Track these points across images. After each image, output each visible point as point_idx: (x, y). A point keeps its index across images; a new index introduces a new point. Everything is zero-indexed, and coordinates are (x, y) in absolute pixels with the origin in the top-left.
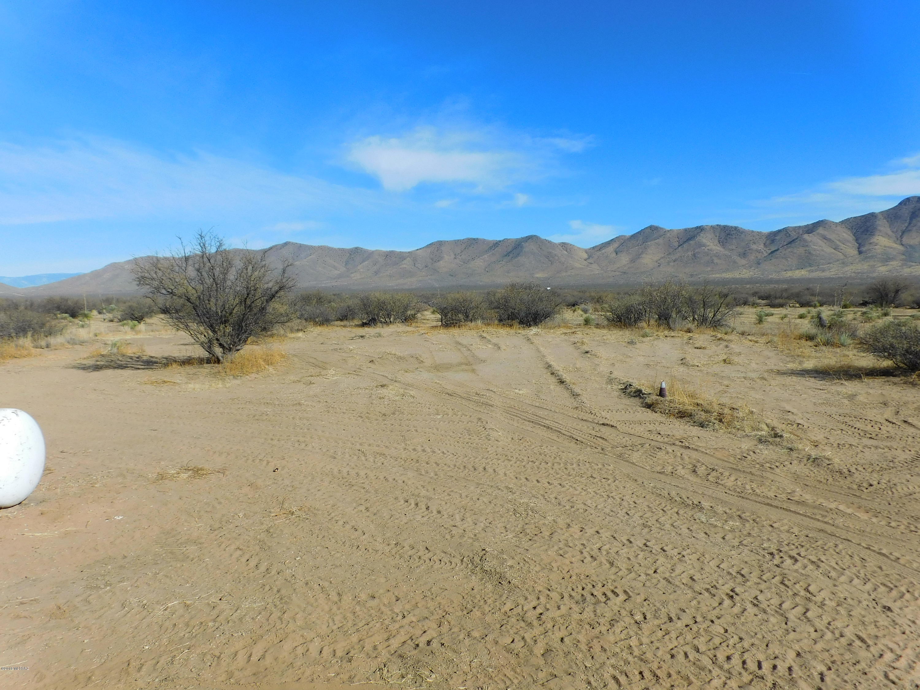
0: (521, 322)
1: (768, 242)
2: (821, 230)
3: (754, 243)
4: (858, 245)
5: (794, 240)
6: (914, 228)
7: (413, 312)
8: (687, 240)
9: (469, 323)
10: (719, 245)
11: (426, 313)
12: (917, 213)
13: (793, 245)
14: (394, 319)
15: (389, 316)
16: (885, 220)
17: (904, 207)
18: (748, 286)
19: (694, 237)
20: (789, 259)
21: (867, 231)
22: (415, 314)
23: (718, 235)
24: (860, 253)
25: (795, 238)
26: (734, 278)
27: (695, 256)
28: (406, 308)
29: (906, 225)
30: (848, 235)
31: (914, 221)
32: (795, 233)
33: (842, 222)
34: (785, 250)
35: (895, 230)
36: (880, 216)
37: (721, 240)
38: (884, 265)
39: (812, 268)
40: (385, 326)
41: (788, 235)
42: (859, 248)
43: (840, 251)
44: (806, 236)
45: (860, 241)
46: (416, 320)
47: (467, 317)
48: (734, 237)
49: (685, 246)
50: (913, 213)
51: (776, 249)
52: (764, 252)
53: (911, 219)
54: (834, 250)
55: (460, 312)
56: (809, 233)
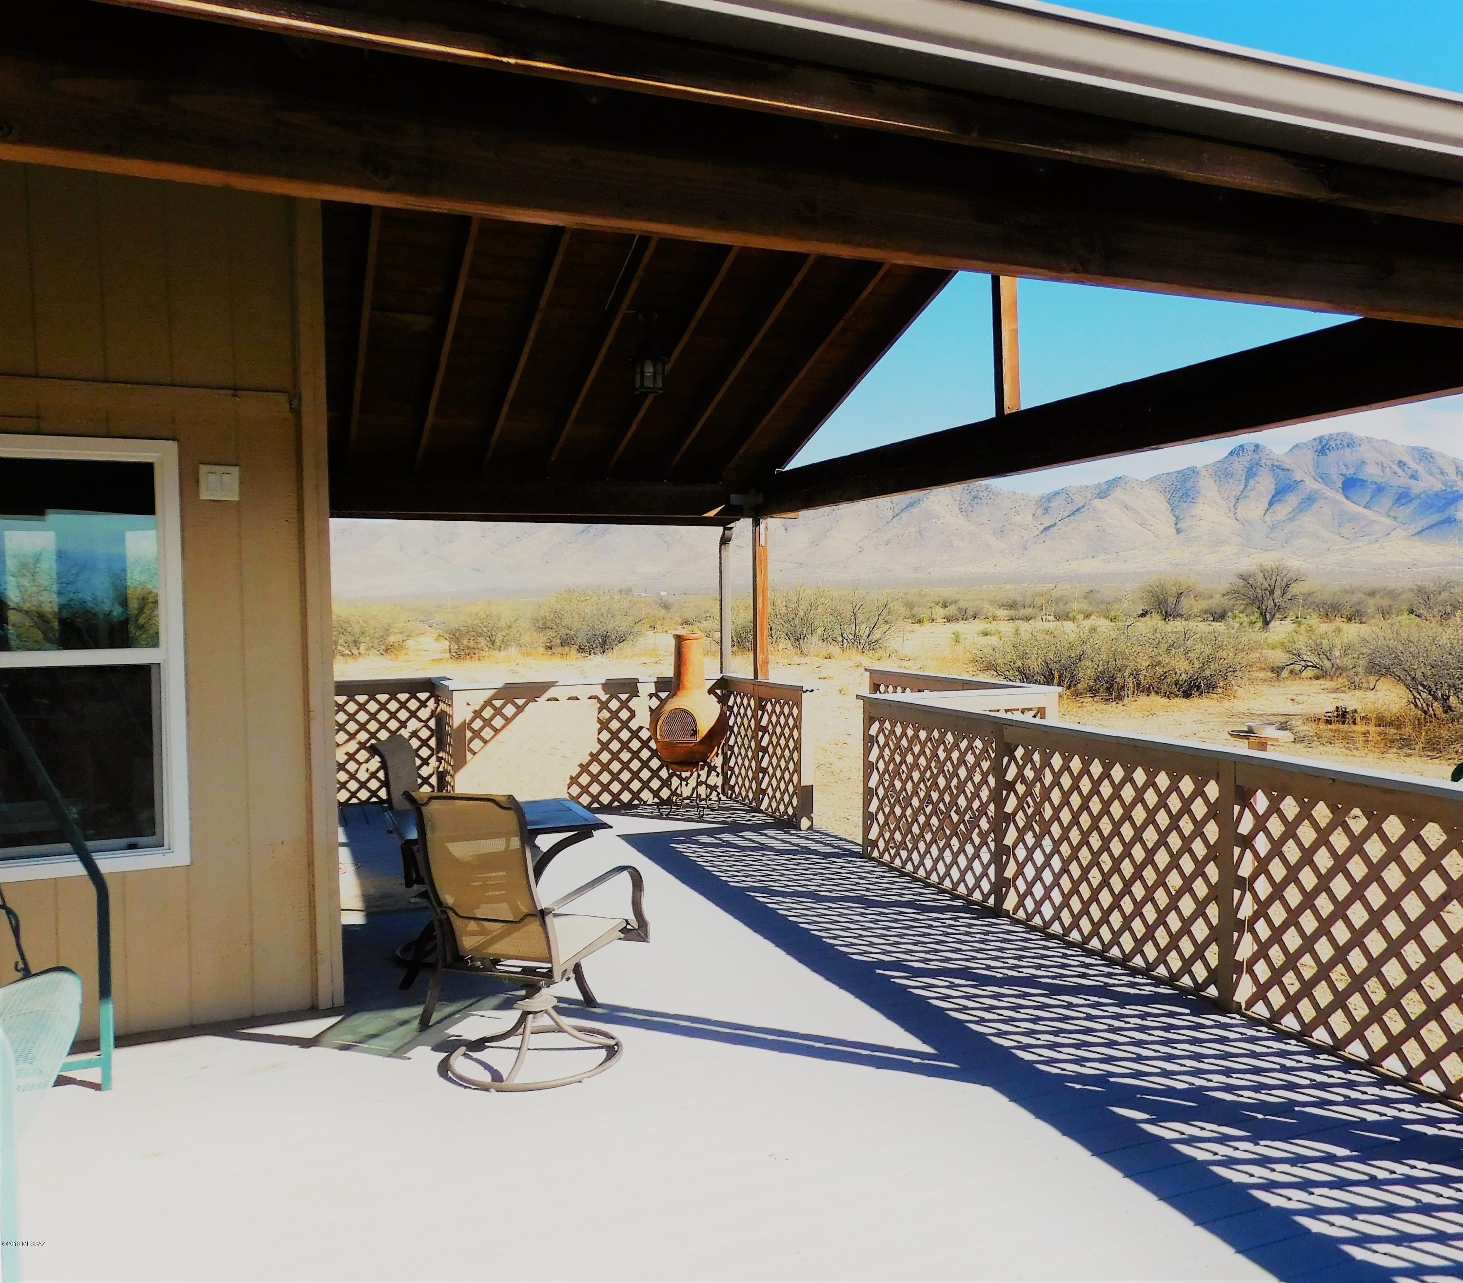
0: (581, 649)
1: (1040, 511)
2: (1118, 493)
3: (1018, 513)
4: (1175, 519)
5: (1079, 509)
6: (1253, 493)
7: (399, 637)
8: (907, 507)
9: (496, 652)
10: (960, 515)
11: (422, 639)
12: (1254, 469)
13: (1078, 516)
14: (367, 649)
15: (356, 643)
16: (1211, 480)
17: (1236, 458)
18: (1008, 587)
19: (919, 501)
20: (1072, 541)
21: (1187, 496)
22: (404, 641)
23: (958, 499)
24: (1178, 531)
25: (1081, 505)
26: (985, 573)
27: (921, 535)
28: (387, 631)
29: (1241, 488)
30: (1160, 503)
31: (1252, 483)
32: (1080, 498)
33: (1151, 481)
34: (1067, 526)
35: (1226, 495)
36: (1204, 473)
37: (964, 506)
38: (1212, 553)
39: (1109, 556)
40: (350, 659)
41: (1069, 499)
42: (1176, 524)
43: (1150, 528)
44: (1097, 503)
45: (1177, 513)
46: (404, 651)
47: (493, 643)
48: (984, 501)
49: (904, 516)
50: (1250, 469)
51: (1053, 523)
52: (1034, 529)
53: (1247, 480)
54: (1140, 527)
55: (480, 635)
56: (1100, 498)
